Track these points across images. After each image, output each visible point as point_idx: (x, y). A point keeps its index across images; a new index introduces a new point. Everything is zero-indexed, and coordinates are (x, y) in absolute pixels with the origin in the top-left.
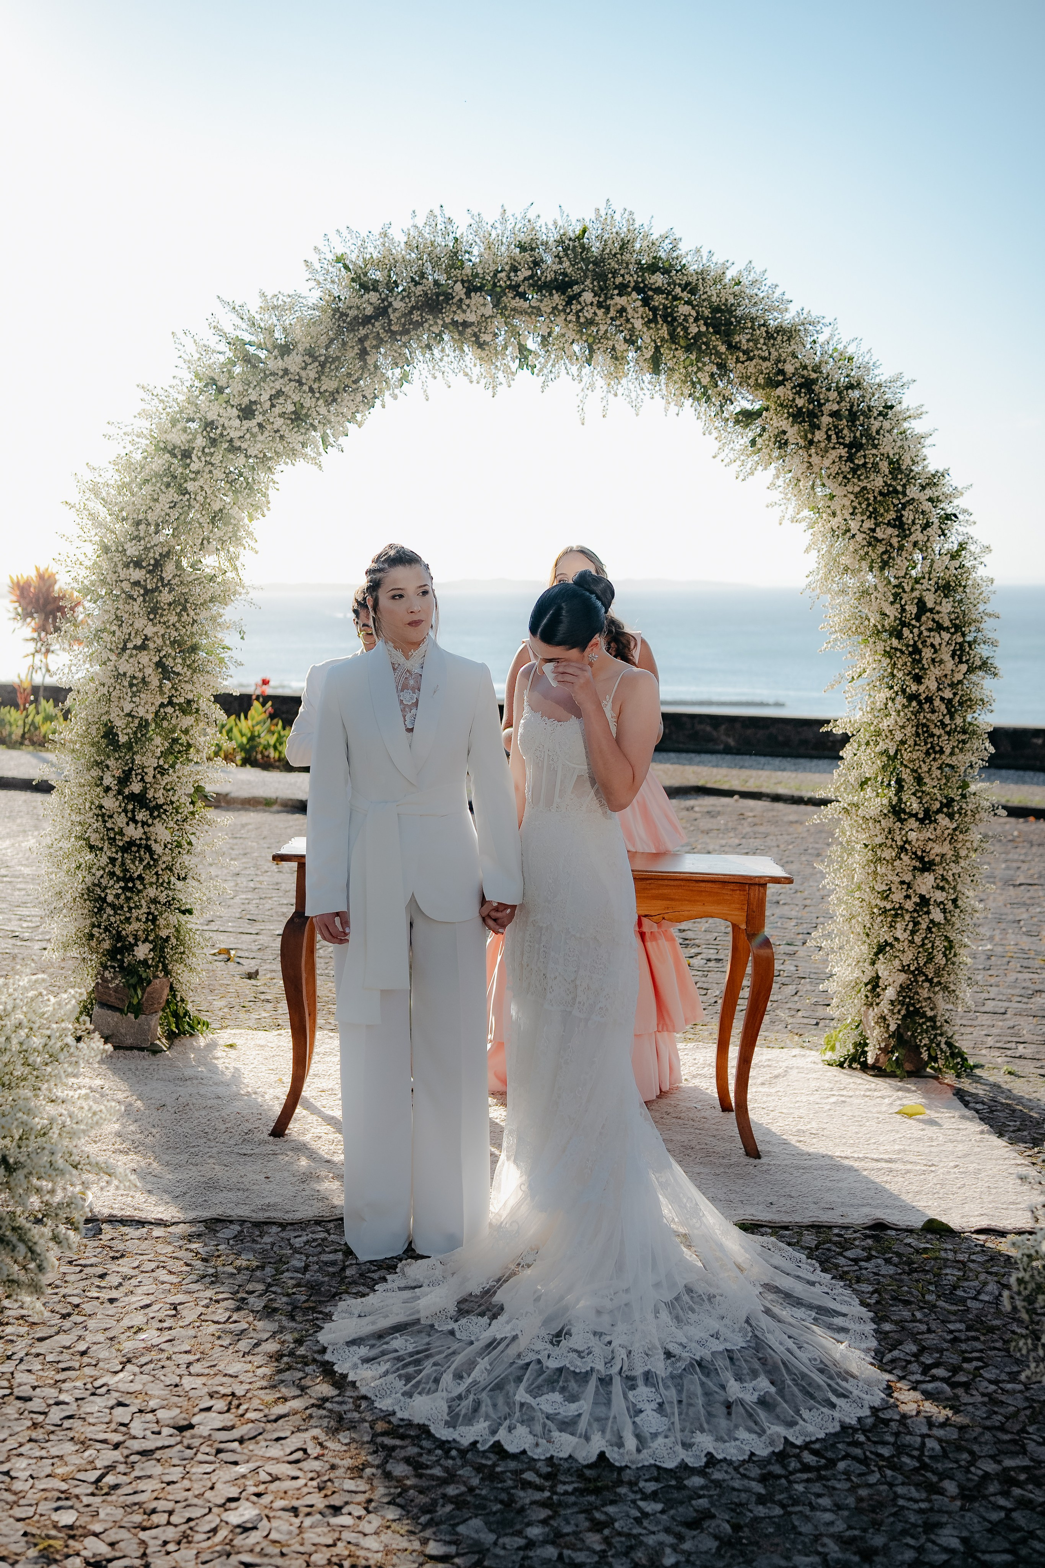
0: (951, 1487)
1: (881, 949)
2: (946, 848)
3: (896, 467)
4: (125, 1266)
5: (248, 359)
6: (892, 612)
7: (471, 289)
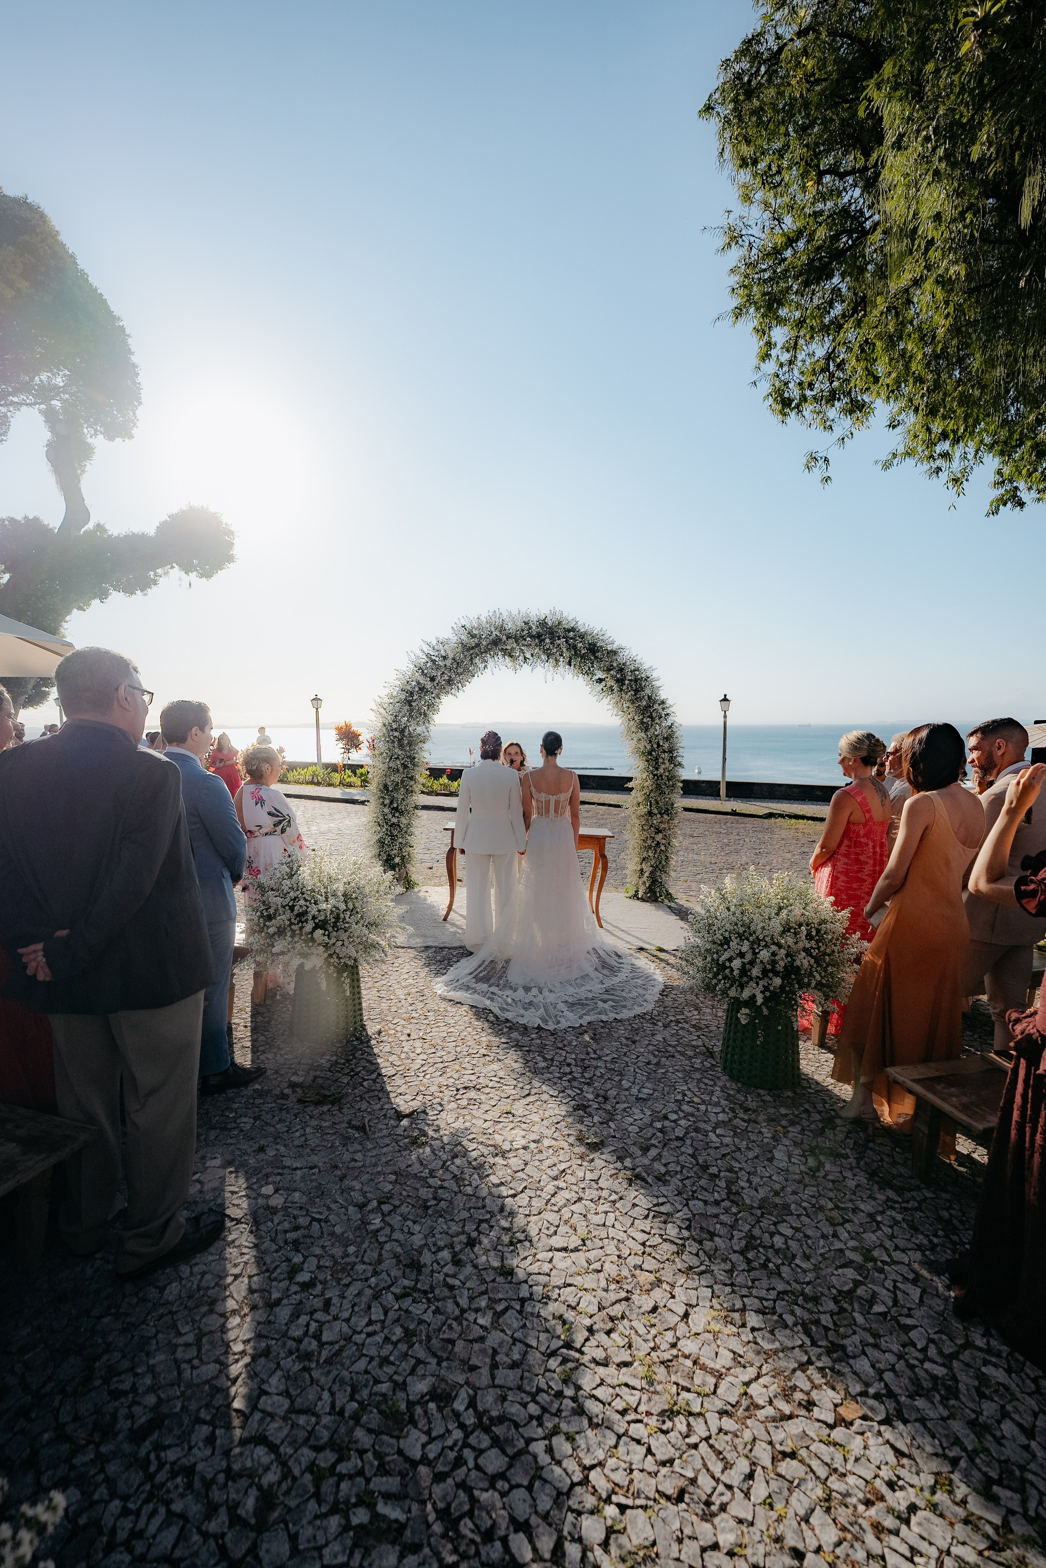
0: (660, 1024)
1: (644, 859)
2: (666, 826)
3: (649, 698)
4: (400, 961)
5: (434, 661)
6: (648, 747)
7: (508, 637)
